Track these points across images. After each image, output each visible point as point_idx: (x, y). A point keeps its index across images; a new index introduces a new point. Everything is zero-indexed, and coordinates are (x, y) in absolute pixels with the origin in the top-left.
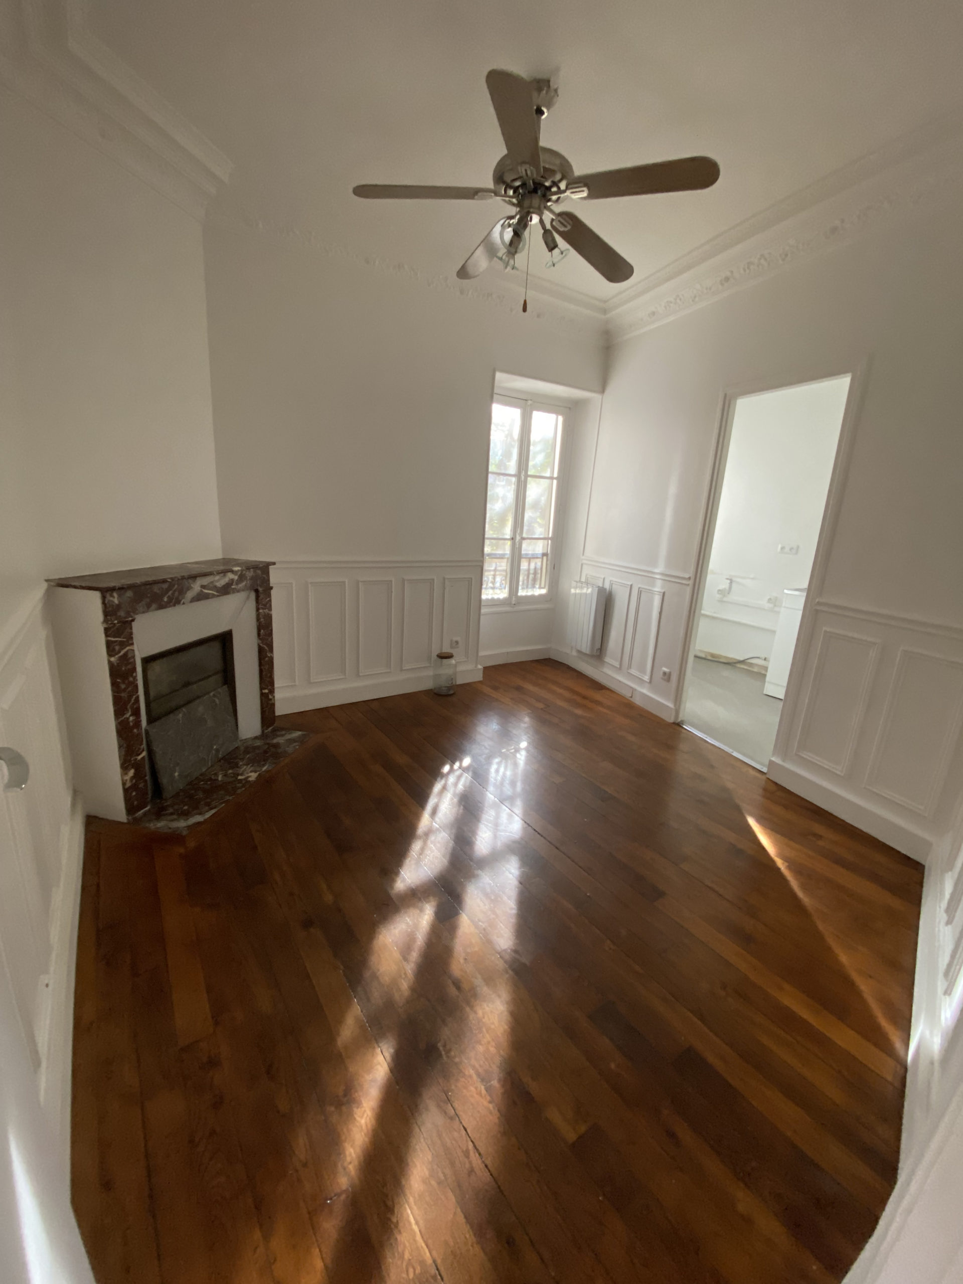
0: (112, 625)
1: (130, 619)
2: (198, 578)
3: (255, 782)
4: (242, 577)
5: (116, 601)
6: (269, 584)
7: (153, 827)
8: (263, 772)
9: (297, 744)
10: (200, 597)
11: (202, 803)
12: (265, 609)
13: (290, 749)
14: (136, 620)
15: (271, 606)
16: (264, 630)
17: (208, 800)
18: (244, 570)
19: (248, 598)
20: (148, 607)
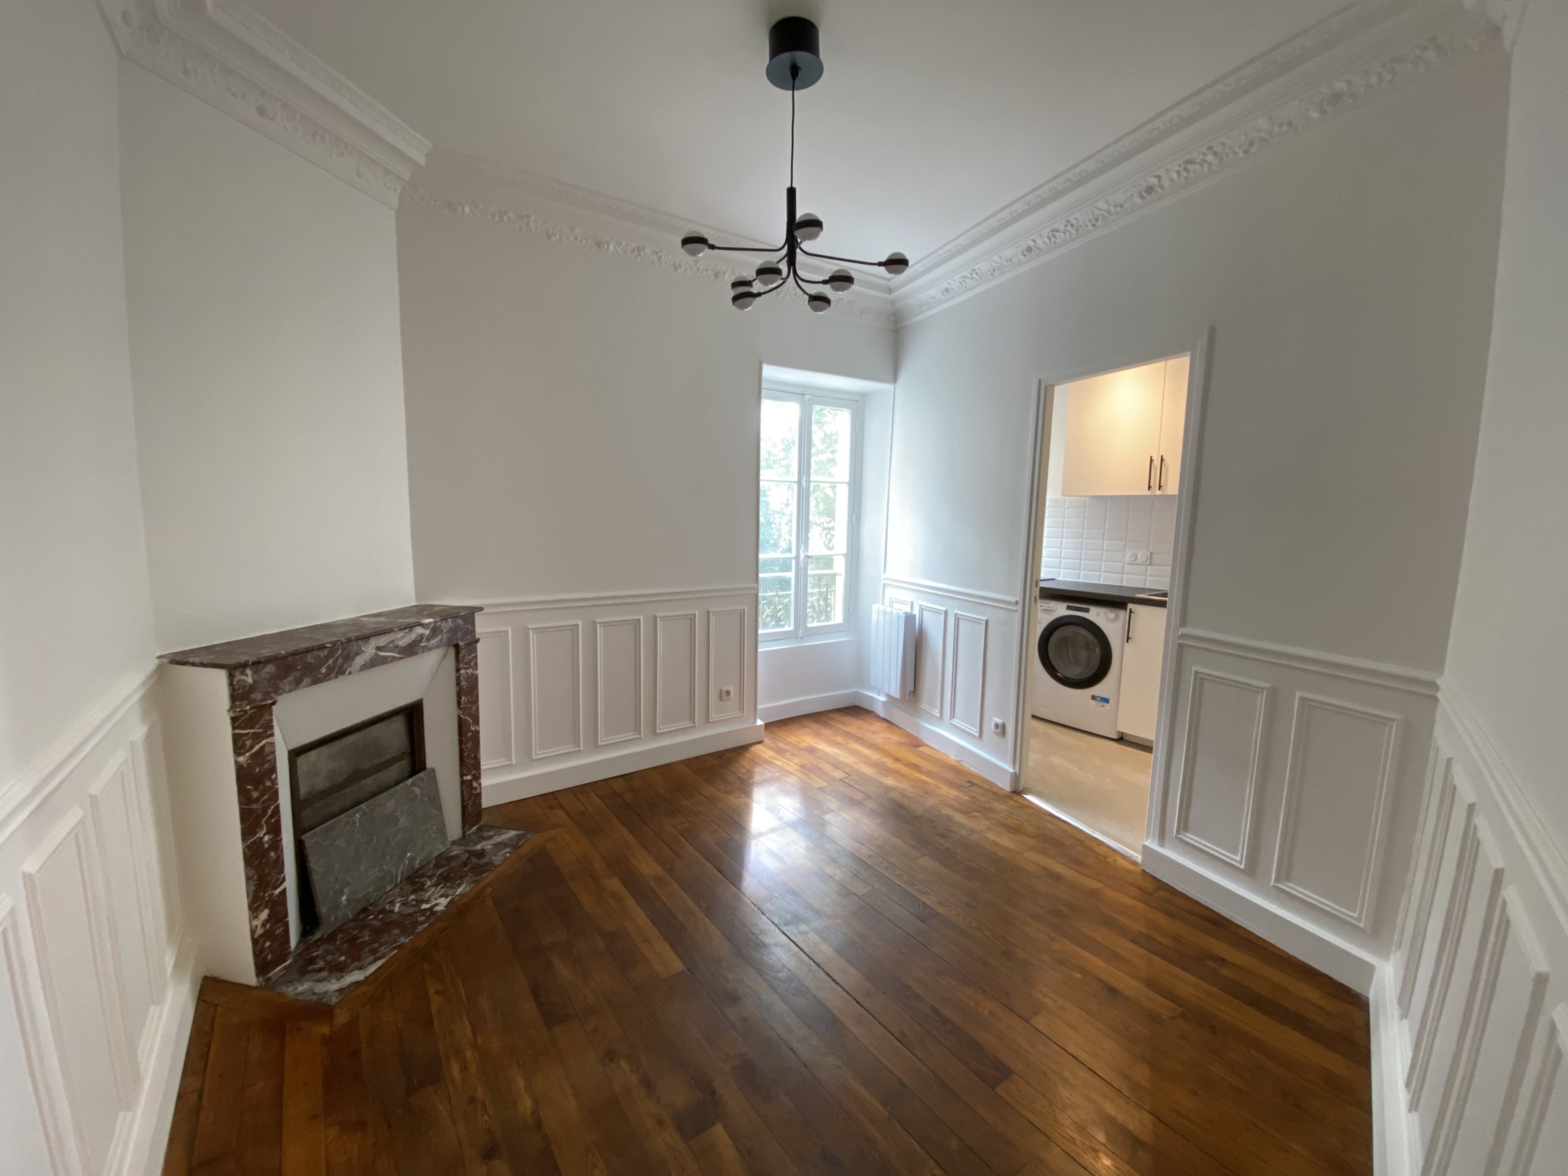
0: (242, 713)
1: (270, 702)
2: (372, 639)
3: (442, 912)
4: (435, 631)
5: (250, 680)
6: (475, 635)
7: (291, 993)
8: (458, 895)
9: (508, 850)
10: (375, 662)
11: (367, 949)
12: (468, 669)
13: (497, 860)
14: (277, 703)
15: (476, 664)
16: (466, 696)
17: (376, 945)
18: (437, 621)
19: (445, 656)
20: (298, 683)
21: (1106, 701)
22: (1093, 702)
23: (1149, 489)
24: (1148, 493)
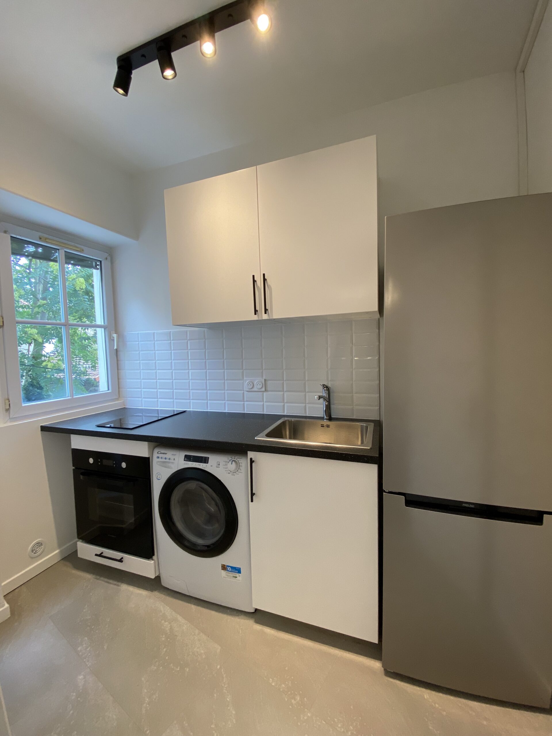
21: (238, 570)
22: (223, 573)
23: (255, 314)
24: (255, 318)
